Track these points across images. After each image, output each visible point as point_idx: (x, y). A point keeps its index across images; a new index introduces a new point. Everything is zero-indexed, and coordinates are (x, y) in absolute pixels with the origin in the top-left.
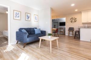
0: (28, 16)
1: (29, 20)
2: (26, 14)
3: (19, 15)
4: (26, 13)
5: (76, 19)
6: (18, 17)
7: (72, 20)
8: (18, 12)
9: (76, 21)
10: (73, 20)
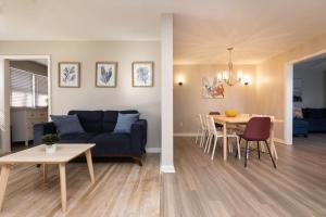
0: (107, 71)
2: (100, 66)
3: (76, 73)
4: (97, 63)
6: (73, 79)
8: (71, 66)
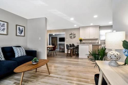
0: (21, 29)
1: (23, 34)
2: (18, 27)
4: (17, 25)
5: (75, 34)
7: (71, 36)
9: (75, 37)
10: (73, 36)
